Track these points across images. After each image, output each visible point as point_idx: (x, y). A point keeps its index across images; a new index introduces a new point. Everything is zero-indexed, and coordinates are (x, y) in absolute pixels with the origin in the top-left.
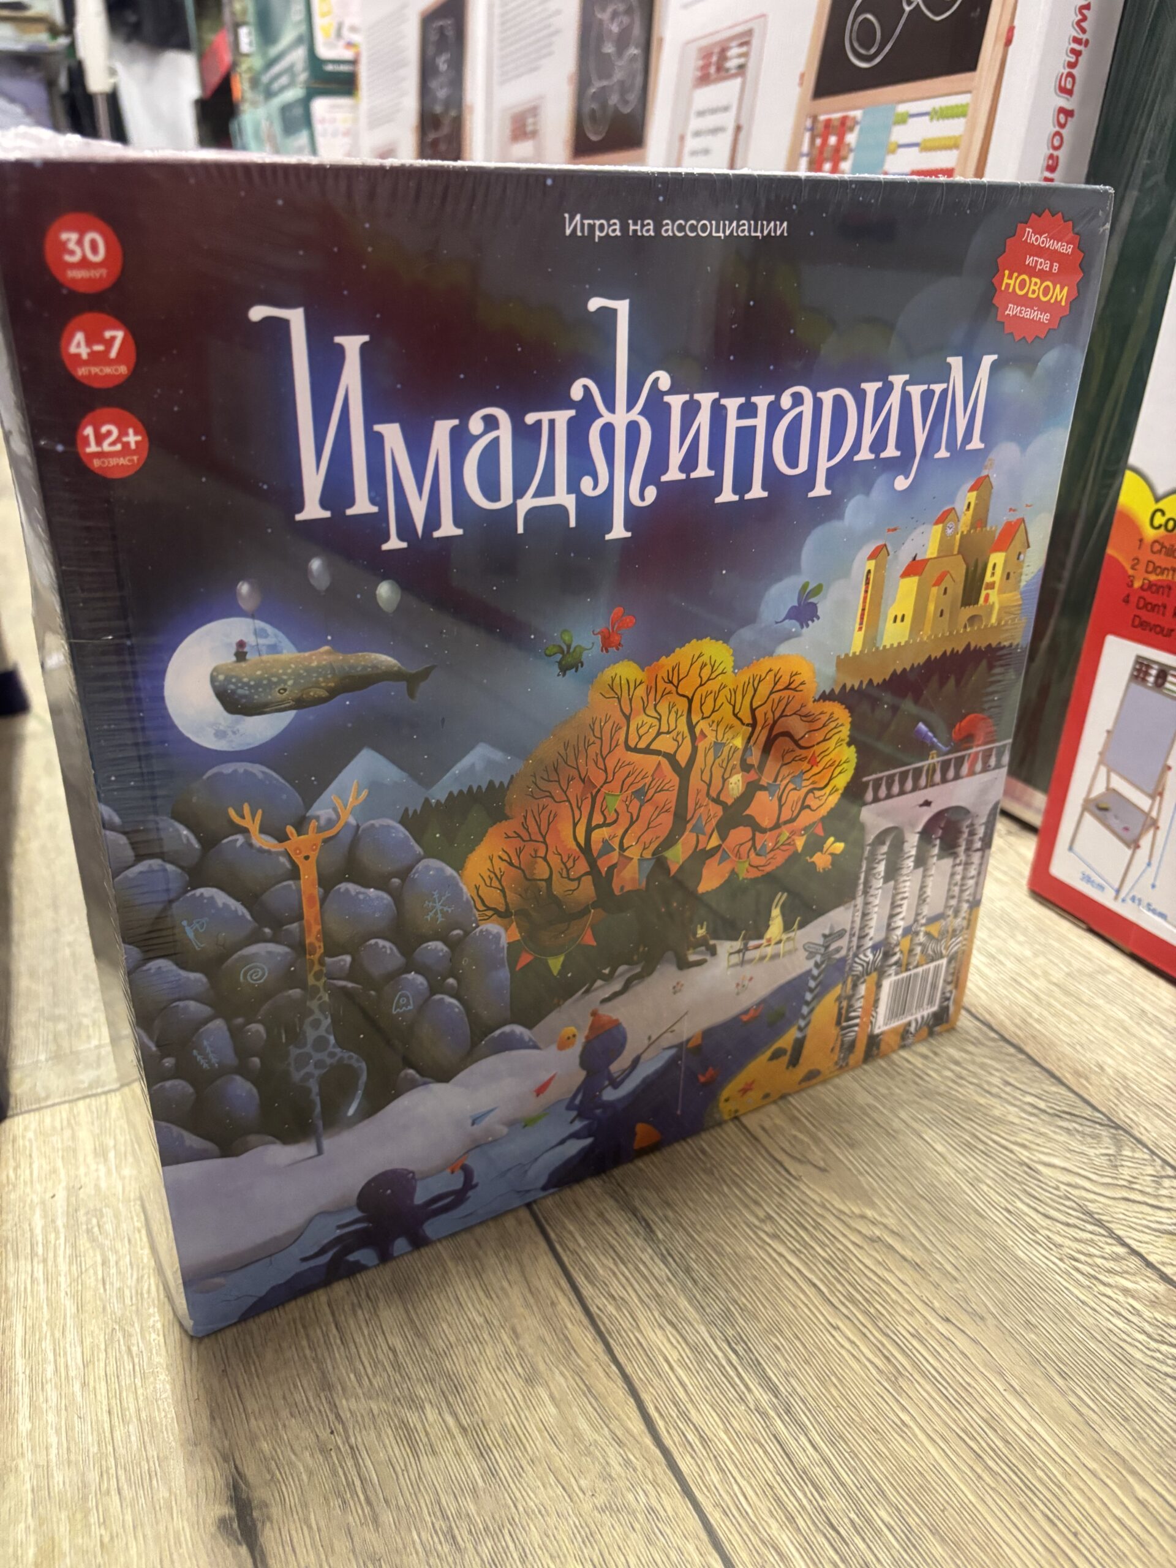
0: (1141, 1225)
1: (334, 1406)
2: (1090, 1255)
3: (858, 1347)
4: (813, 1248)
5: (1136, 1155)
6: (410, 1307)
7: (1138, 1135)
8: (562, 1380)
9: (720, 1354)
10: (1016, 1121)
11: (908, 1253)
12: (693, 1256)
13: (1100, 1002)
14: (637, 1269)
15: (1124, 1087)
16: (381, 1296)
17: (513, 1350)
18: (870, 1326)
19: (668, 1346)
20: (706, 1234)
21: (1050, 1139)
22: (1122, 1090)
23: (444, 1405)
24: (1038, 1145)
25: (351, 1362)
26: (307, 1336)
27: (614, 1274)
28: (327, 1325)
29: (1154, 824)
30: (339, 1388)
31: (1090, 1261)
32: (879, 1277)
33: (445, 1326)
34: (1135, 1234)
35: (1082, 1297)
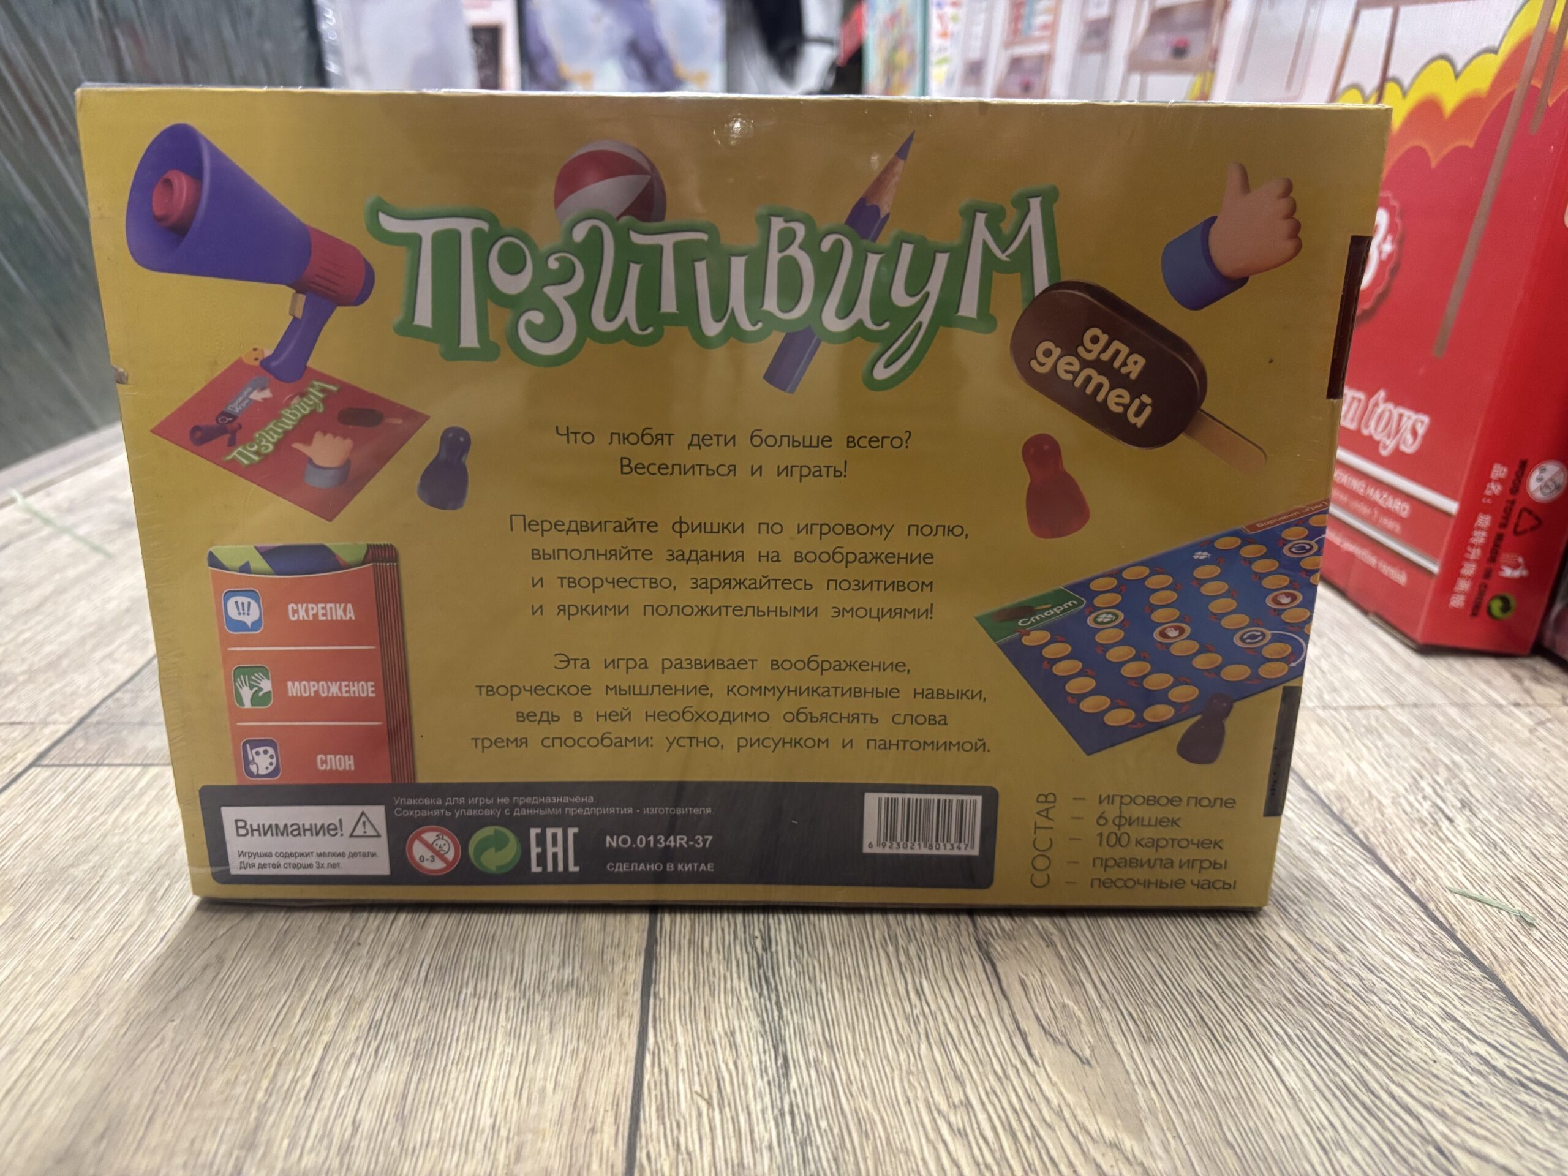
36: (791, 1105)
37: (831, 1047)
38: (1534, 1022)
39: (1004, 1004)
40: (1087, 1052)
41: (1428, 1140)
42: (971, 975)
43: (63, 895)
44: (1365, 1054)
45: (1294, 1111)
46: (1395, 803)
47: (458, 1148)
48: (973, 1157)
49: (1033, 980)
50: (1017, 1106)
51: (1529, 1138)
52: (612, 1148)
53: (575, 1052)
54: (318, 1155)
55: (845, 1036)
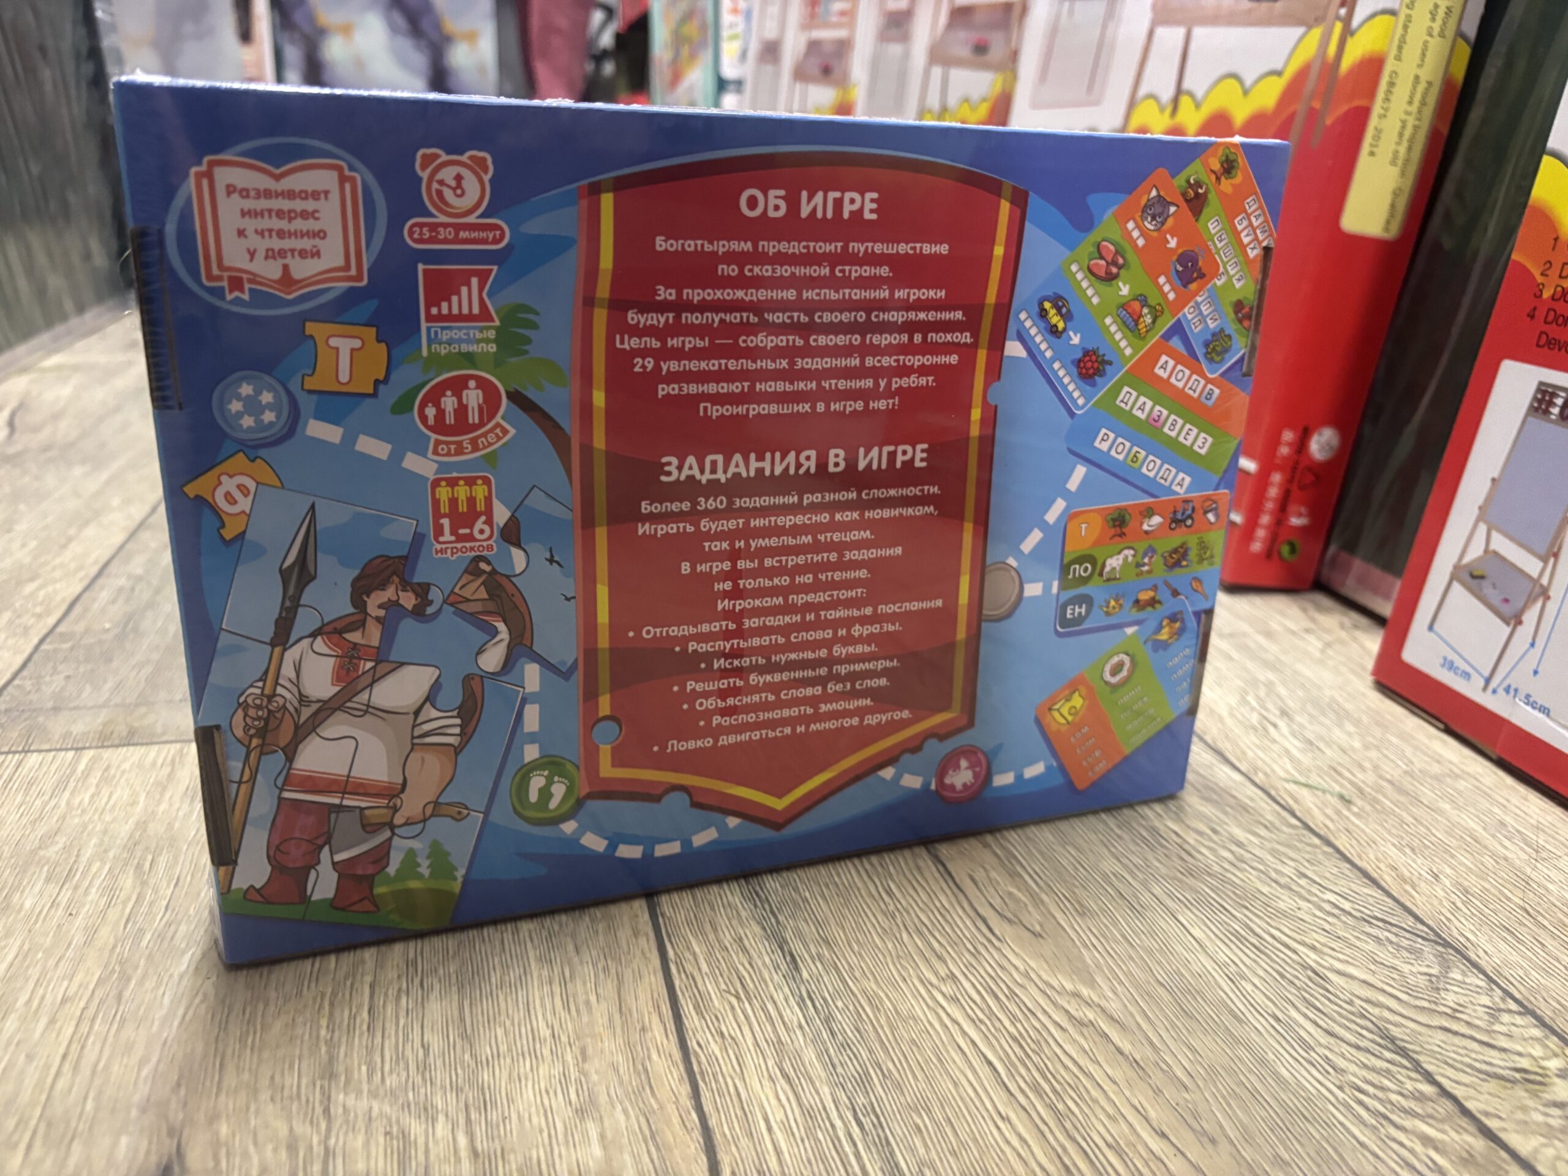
0: (1462, 1063)
1: (327, 1098)
2: (1382, 1088)
3: (1029, 1147)
4: (999, 1019)
5: (1468, 980)
6: (466, 1004)
7: (1473, 956)
8: (622, 1118)
9: (838, 1123)
10: (1306, 918)
11: (1126, 1047)
12: (840, 1004)
13: (1447, 807)
14: (764, 1008)
15: (1463, 902)
16: (437, 987)
17: (574, 1074)
18: (1052, 1124)
19: (774, 1101)
20: (865, 983)
21: (1352, 946)
22: (1460, 905)
23: (462, 1121)
24: (1333, 949)
25: (370, 1051)
26: (331, 1014)
27: (733, 1008)
28: (360, 1007)
29: (1545, 593)
30: (343, 1078)
31: (1380, 1094)
32: (1081, 1068)
33: (500, 1032)
34: (1450, 1072)
35: (1362, 1138)
36: (808, 992)
37: (827, 942)
38: (1366, 874)
39: (961, 897)
40: (1038, 928)
41: (1306, 967)
42: (927, 874)
43: (44, 876)
44: (1247, 908)
45: (1204, 954)
46: (1232, 715)
47: (527, 1055)
48: (969, 1016)
49: (980, 875)
50: (993, 974)
51: (1378, 959)
52: (665, 1042)
53: (606, 969)
54: (398, 1074)
55: (838, 934)
